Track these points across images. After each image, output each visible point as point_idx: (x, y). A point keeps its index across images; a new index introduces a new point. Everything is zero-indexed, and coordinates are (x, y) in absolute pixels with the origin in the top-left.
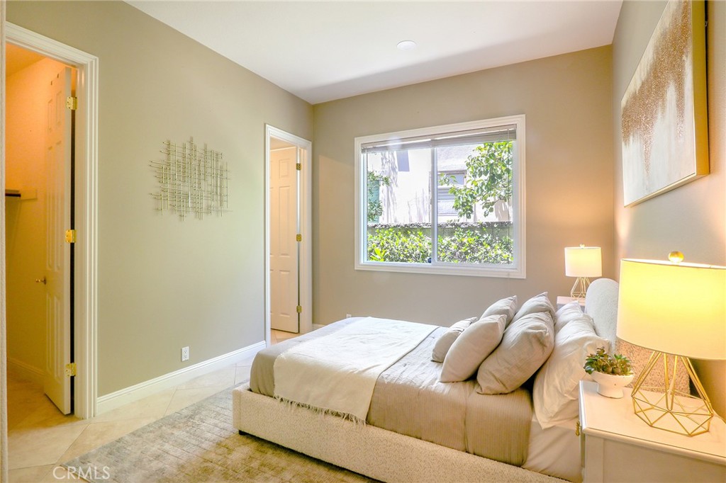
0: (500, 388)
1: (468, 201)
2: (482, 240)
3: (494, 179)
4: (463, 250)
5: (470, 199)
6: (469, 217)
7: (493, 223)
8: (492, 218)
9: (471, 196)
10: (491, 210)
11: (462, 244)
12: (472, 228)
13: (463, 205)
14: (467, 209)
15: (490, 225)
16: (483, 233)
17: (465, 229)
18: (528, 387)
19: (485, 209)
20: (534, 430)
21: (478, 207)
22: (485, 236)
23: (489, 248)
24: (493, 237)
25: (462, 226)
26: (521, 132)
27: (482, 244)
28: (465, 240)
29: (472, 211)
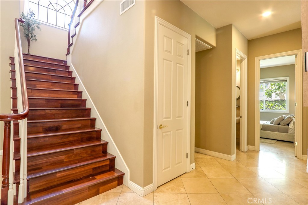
0: (284, 124)
1: (270, 93)
2: (275, 104)
3: (279, 88)
4: (269, 107)
5: (271, 93)
6: (270, 98)
7: (279, 100)
8: (278, 98)
9: (272, 92)
10: (278, 96)
11: (269, 106)
12: (272, 101)
13: (268, 94)
14: (270, 95)
15: (278, 100)
16: (276, 103)
17: (270, 102)
18: (288, 125)
19: (276, 95)
20: (289, 129)
21: (273, 95)
22: (276, 104)
23: (278, 107)
24: (279, 104)
25: (269, 101)
26: (288, 80)
27: (275, 106)
28: (270, 105)
29: (271, 96)
